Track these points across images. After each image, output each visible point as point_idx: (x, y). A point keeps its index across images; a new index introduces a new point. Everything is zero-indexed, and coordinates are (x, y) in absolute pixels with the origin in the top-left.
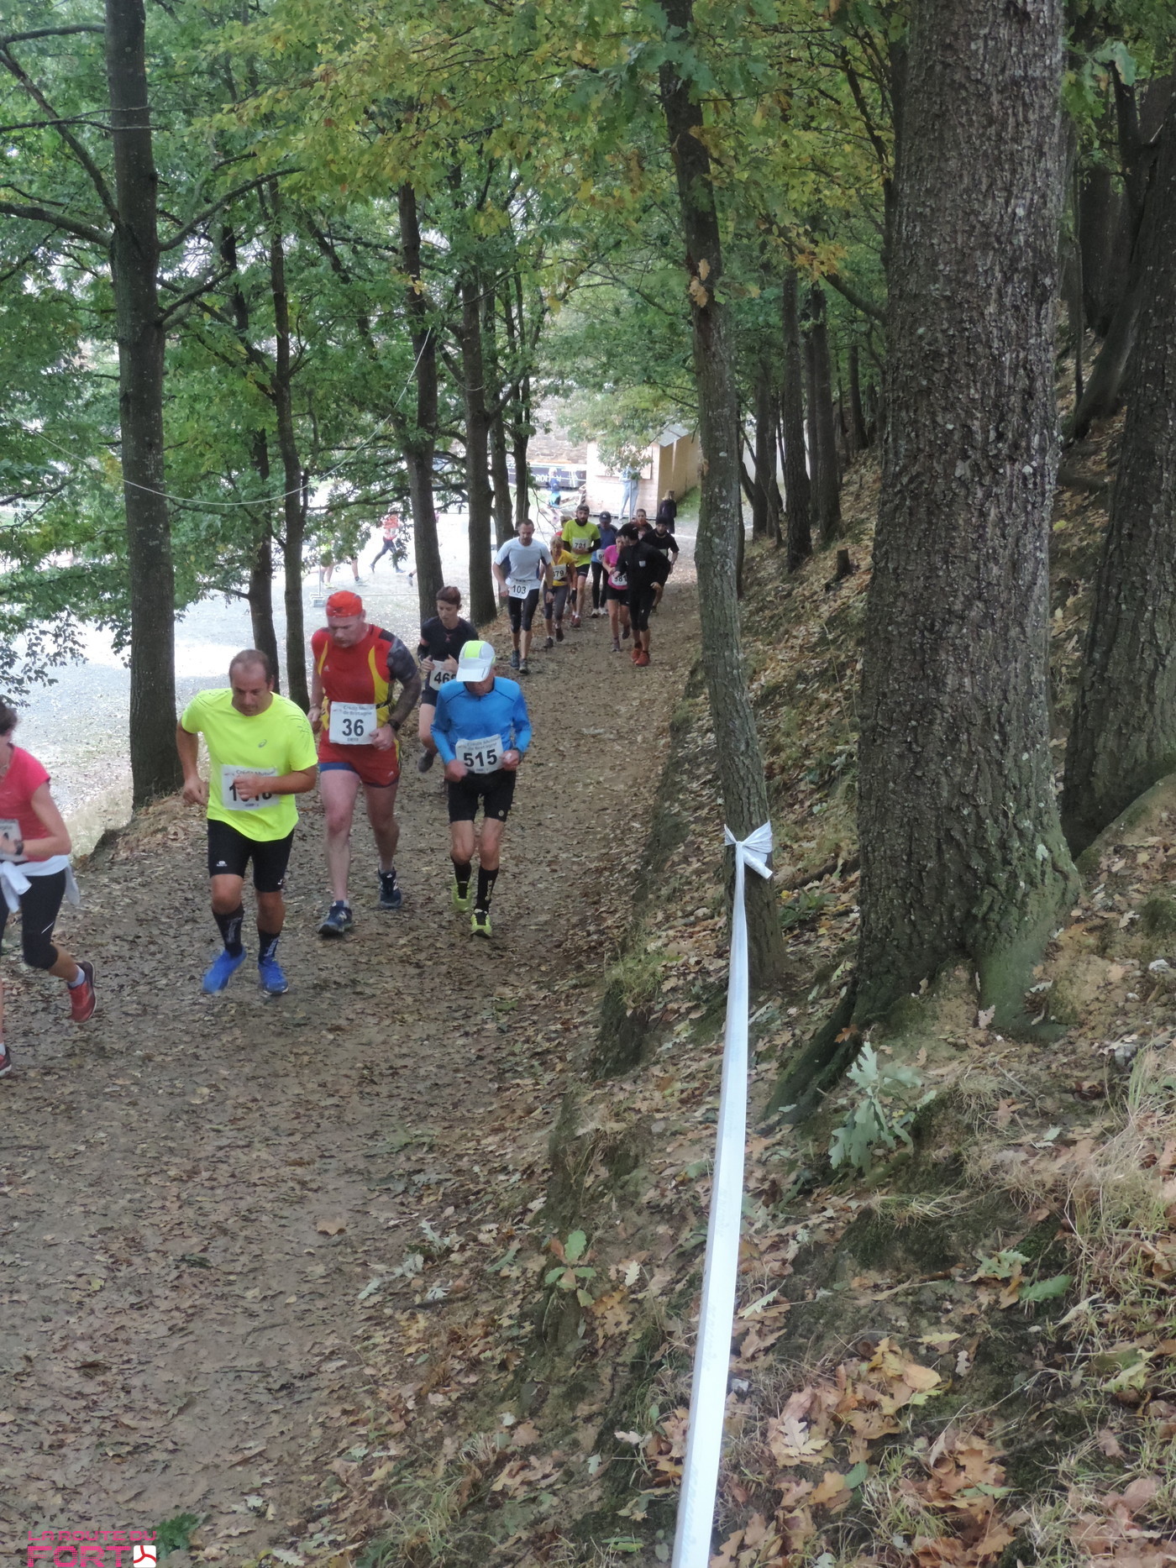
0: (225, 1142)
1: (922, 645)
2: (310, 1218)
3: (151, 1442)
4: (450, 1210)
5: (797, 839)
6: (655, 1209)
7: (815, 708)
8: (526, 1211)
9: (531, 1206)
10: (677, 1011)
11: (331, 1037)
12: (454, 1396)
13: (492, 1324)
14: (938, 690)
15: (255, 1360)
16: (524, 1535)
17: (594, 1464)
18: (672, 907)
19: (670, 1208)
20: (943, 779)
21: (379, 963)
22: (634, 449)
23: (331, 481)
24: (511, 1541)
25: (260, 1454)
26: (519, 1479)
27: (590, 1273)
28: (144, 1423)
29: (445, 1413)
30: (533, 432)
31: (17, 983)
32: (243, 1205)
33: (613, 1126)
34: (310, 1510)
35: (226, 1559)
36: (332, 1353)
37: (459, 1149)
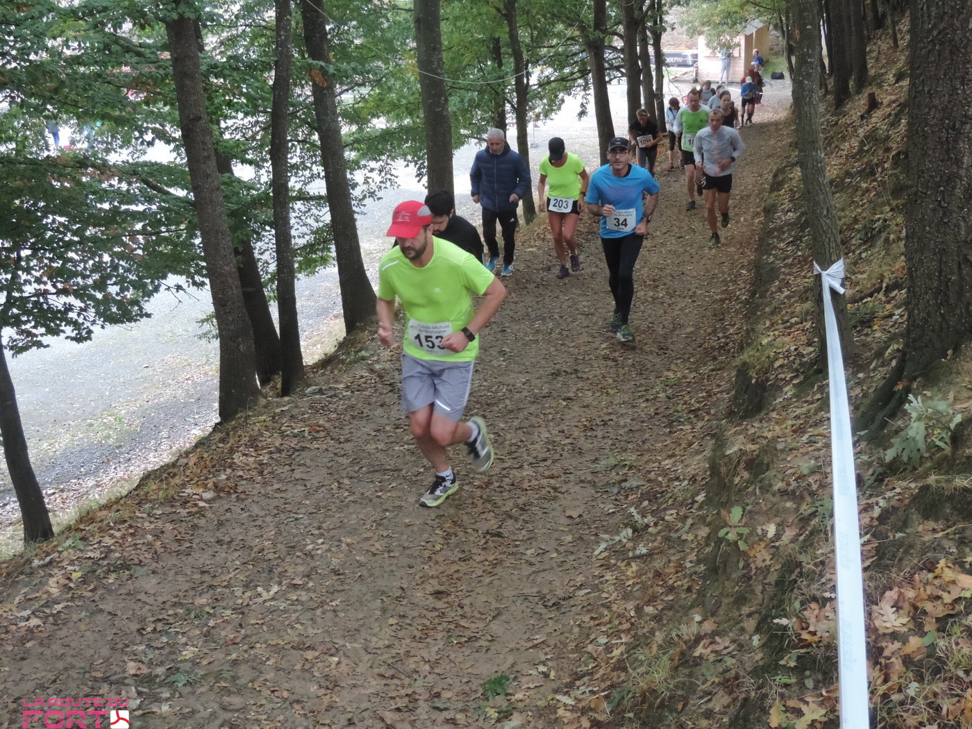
0: (506, 465)
1: (947, 138)
2: (560, 509)
3: (478, 636)
4: (646, 503)
5: (854, 273)
6: (783, 493)
7: (859, 193)
8: (694, 502)
9: (697, 499)
10: (784, 379)
11: (564, 403)
12: (660, 607)
13: (680, 567)
14: (958, 167)
15: (535, 590)
16: (717, 680)
17: (756, 640)
18: (775, 318)
19: (794, 492)
20: (962, 223)
21: (590, 359)
22: (728, 38)
23: (539, 68)
24: (709, 683)
25: (543, 642)
26: (709, 650)
27: (746, 531)
28: (473, 625)
29: (655, 617)
30: (665, 30)
31: (374, 376)
32: (520, 501)
33: (750, 447)
34: (576, 673)
35: (528, 701)
36: (581, 585)
37: (649, 467)
